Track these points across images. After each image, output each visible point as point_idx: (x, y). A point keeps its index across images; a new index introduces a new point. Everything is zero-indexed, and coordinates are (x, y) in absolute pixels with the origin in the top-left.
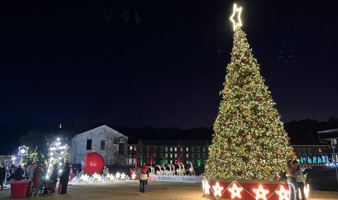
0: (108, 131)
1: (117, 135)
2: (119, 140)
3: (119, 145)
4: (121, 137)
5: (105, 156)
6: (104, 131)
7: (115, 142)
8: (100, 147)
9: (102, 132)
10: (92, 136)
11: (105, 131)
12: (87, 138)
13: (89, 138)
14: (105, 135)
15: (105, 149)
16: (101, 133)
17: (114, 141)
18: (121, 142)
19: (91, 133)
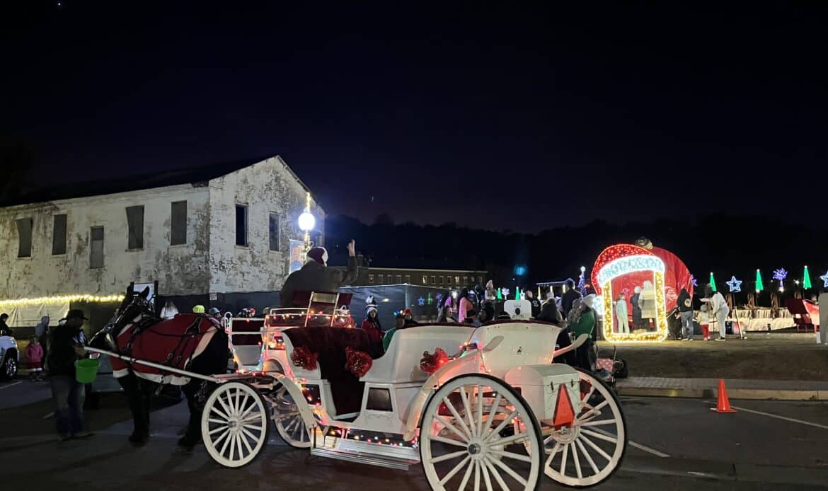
0: (284, 180)
5: (281, 273)
6: (274, 178)
8: (268, 238)
9: (270, 183)
10: (248, 194)
11: (277, 179)
12: (236, 197)
13: (242, 201)
14: (278, 193)
15: (280, 249)
16: (268, 185)
19: (245, 181)
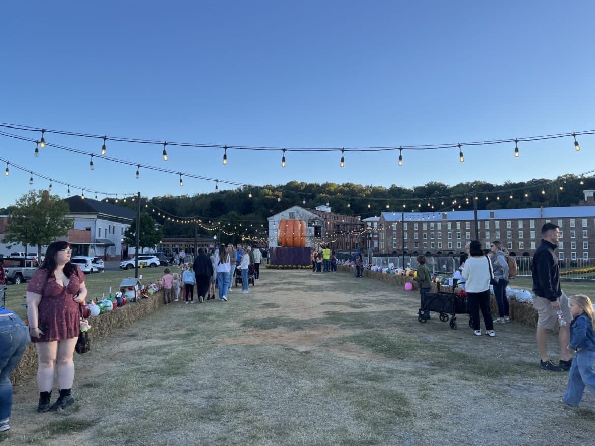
1: (312, 216)
2: (314, 221)
3: (314, 228)
4: (316, 219)
7: (310, 225)
11: (298, 212)
17: (308, 223)
18: (316, 224)
19: (282, 216)
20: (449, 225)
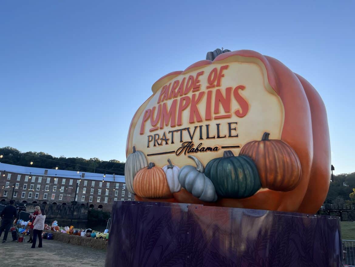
20: (49, 179)
